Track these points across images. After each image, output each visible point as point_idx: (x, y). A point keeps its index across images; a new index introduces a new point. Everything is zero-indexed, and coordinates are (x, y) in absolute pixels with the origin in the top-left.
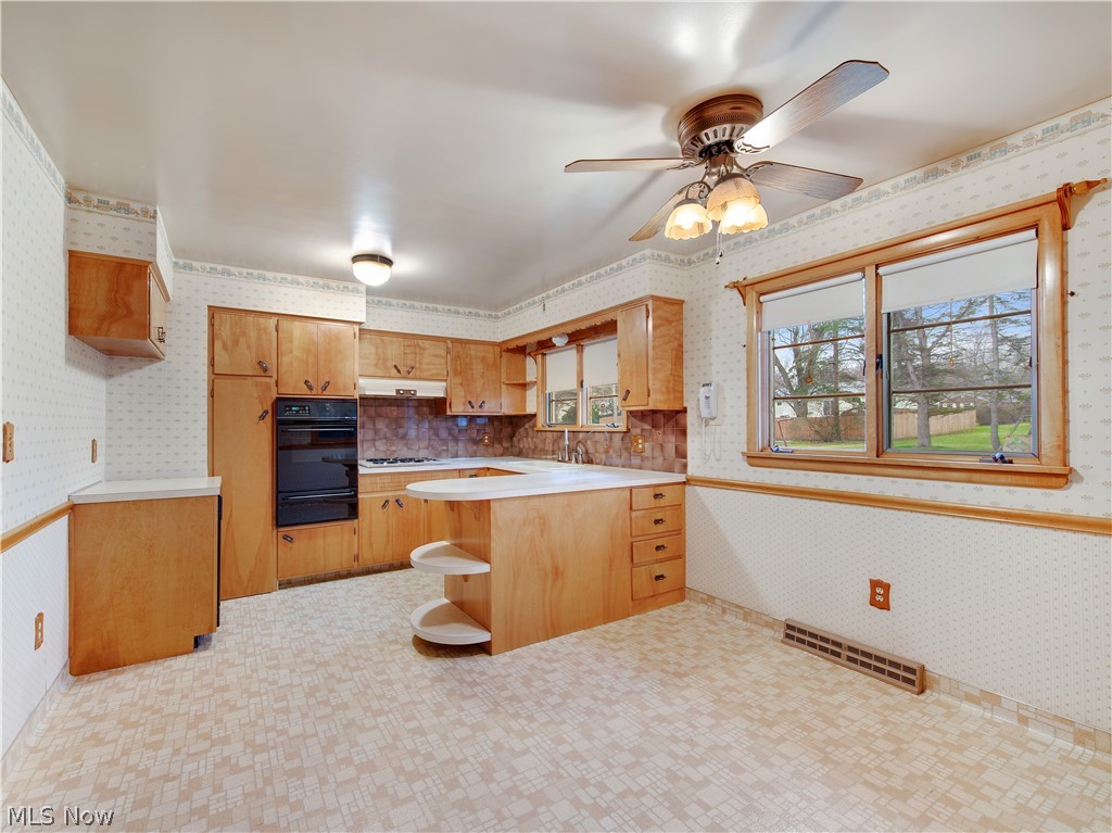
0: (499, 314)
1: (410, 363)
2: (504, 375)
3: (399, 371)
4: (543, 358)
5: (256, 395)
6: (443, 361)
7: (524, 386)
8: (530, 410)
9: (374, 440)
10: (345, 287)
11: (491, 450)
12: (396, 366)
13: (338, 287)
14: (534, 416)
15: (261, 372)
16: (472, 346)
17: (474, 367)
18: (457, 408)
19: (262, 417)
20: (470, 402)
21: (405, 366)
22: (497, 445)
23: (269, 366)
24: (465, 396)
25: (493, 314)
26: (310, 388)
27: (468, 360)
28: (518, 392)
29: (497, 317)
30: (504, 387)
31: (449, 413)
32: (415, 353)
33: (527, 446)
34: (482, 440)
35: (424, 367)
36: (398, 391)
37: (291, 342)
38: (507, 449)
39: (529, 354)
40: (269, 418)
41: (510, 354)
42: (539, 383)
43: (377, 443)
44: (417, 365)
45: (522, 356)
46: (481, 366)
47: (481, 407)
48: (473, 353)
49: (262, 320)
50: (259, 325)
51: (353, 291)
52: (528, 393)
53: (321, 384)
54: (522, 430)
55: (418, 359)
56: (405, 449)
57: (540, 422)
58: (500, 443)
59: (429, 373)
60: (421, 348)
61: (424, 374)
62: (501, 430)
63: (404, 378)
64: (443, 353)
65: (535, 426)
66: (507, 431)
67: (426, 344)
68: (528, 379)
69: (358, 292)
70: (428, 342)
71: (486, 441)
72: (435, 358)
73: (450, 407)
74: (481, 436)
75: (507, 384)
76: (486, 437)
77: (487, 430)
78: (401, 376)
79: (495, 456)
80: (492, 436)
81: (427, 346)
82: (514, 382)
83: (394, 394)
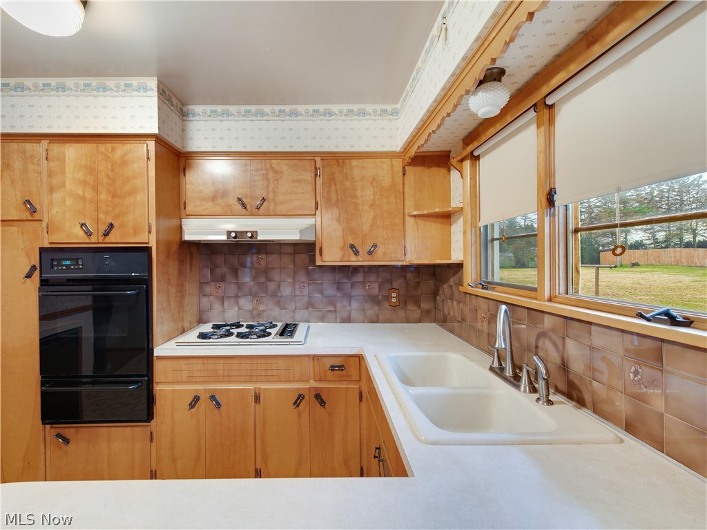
1: (261, 193)
2: (410, 203)
3: (244, 206)
4: (473, 166)
5: (22, 246)
6: (310, 188)
7: (446, 217)
8: (456, 256)
9: (237, 297)
10: (126, 85)
11: (401, 313)
12: (240, 199)
13: (118, 87)
14: (460, 266)
15: (27, 215)
16: (354, 162)
17: (359, 193)
18: (331, 256)
19: (29, 276)
20: (352, 246)
21: (254, 198)
22: (411, 307)
23: (38, 207)
24: (344, 237)
26: (89, 234)
27: (348, 184)
28: (434, 227)
30: (410, 222)
31: (318, 263)
32: (268, 179)
33: (452, 313)
34: (388, 298)
35: (280, 197)
36: (229, 233)
37: (63, 172)
38: (428, 311)
39: (452, 164)
40: (37, 274)
41: (419, 169)
42: (468, 211)
43: (242, 301)
44: (271, 196)
45: (443, 171)
46: (369, 192)
47: (370, 253)
48: (357, 171)
49: (28, 146)
50: (24, 152)
51: (138, 90)
52: (453, 229)
53: (103, 228)
54: (446, 286)
55: (272, 186)
56: (277, 309)
57: (468, 279)
58: (417, 303)
60: (276, 172)
62: (418, 284)
63: (252, 215)
64: (309, 176)
65: (460, 283)
66: (427, 285)
67: (283, 164)
68: (452, 206)
69: (146, 89)
70: (286, 161)
71: (394, 300)
72: (297, 184)
73: (321, 255)
74: (385, 293)
75: (415, 216)
76: (394, 295)
77: (395, 285)
78: (247, 213)
79: (408, 322)
80: (402, 292)
81: (285, 168)
82: (426, 212)
83: (224, 237)
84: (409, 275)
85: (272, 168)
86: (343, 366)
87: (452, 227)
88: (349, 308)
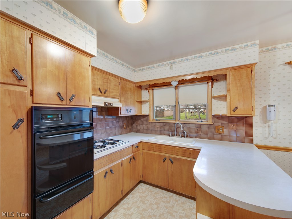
0: (136, 69)
1: (106, 88)
2: (136, 97)
3: (101, 92)
4: (152, 91)
6: (118, 88)
7: (141, 102)
10: (85, 27)
11: (126, 130)
12: (99, 88)
13: (81, 25)
14: (148, 115)
15: (14, 81)
16: (127, 83)
17: (128, 92)
18: (123, 113)
20: (127, 110)
21: (103, 89)
22: (128, 128)
23: (24, 76)
24: (125, 107)
25: (134, 69)
26: (62, 99)
27: (126, 89)
28: (139, 105)
29: (135, 71)
30: (136, 102)
31: (119, 115)
32: (107, 82)
33: (142, 128)
34: (123, 126)
35: (111, 91)
36: (105, 104)
38: (131, 129)
39: (146, 89)
41: (137, 88)
42: (150, 101)
44: (108, 90)
45: (141, 90)
46: (130, 93)
47: (130, 112)
48: (127, 86)
52: (143, 106)
53: (70, 97)
54: (139, 121)
55: (109, 86)
57: (151, 119)
59: (113, 94)
60: (110, 81)
61: (111, 95)
62: (129, 121)
63: (103, 96)
64: (118, 84)
67: (111, 78)
68: (143, 100)
69: (93, 34)
70: (112, 77)
71: (125, 127)
72: (115, 87)
73: (120, 112)
74: (123, 125)
75: (137, 101)
76: (125, 125)
77: (125, 122)
78: (102, 95)
79: (127, 133)
80: (126, 124)
81: (112, 80)
82: (139, 101)
83: (103, 105)
84: (127, 118)
85: (109, 79)
86: (138, 146)
87: (142, 105)
88: (115, 131)
